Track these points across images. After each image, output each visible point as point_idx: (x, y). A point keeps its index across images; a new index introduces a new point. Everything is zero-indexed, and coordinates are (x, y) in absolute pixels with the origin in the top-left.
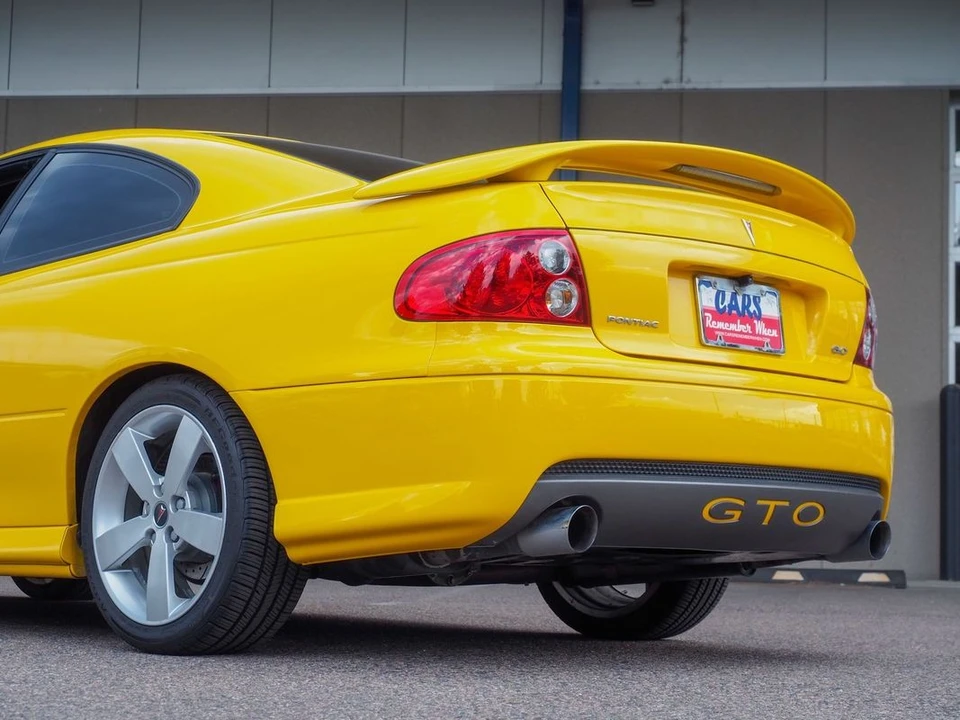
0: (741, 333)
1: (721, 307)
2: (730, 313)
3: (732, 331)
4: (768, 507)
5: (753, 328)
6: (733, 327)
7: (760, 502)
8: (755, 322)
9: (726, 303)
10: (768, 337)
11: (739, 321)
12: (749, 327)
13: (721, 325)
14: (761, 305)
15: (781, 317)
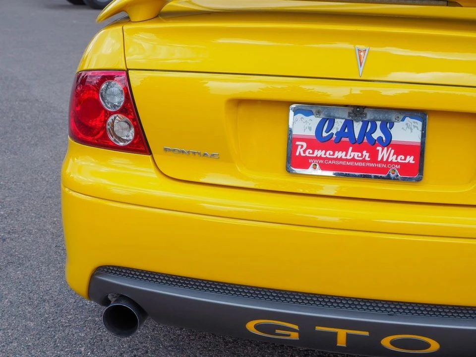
0: (353, 160)
1: (325, 134)
2: (338, 141)
3: (337, 159)
4: (336, 334)
5: (374, 155)
6: (339, 154)
7: (318, 328)
8: (379, 148)
9: (334, 131)
10: (398, 163)
11: (351, 149)
12: (366, 154)
13: (319, 153)
14: (393, 131)
15: (423, 143)
